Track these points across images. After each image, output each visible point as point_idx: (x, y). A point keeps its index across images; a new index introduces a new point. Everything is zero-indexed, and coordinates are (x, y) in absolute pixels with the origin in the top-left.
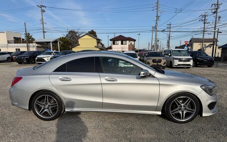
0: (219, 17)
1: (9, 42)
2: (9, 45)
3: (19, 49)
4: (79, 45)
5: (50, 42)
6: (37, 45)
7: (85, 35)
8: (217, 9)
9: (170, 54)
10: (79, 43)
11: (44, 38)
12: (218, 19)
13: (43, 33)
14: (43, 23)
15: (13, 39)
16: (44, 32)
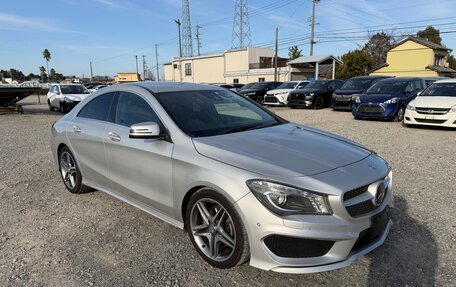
1: (251, 67)
2: (251, 71)
3: (263, 79)
4: (387, 66)
5: (314, 64)
6: (292, 70)
7: (406, 40)
10: (387, 62)
11: (311, 54)
13: (310, 45)
14: (313, 26)
15: (258, 61)
16: (313, 43)
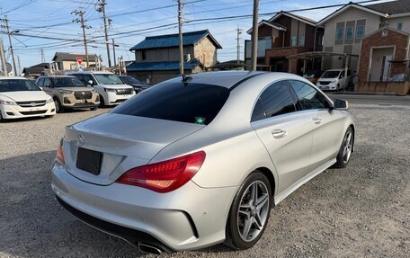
0: (110, 20)
8: (103, 5)
9: (91, 82)
12: (107, 22)
